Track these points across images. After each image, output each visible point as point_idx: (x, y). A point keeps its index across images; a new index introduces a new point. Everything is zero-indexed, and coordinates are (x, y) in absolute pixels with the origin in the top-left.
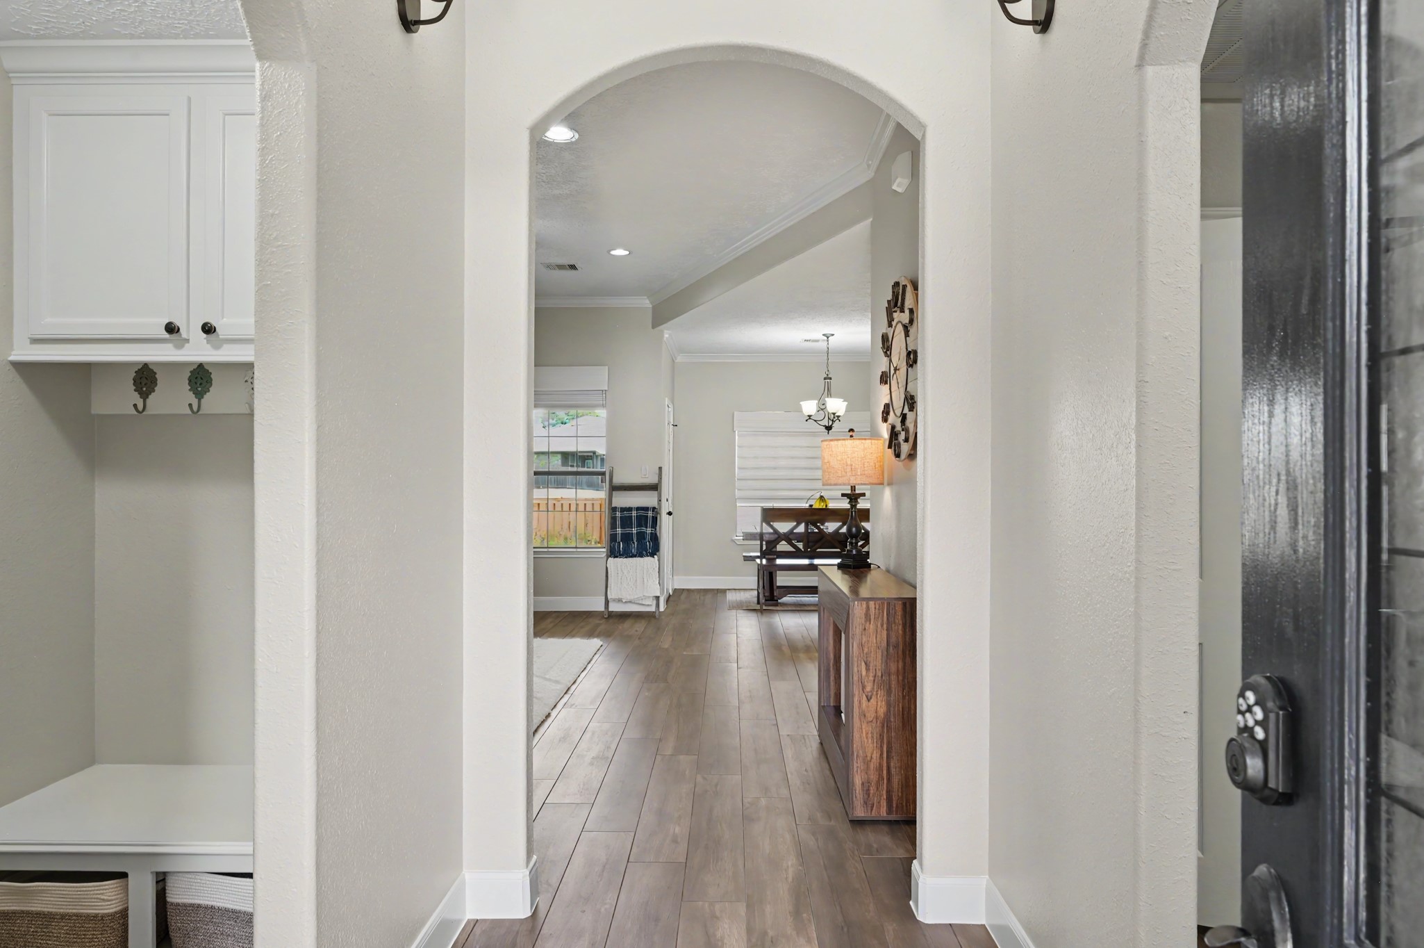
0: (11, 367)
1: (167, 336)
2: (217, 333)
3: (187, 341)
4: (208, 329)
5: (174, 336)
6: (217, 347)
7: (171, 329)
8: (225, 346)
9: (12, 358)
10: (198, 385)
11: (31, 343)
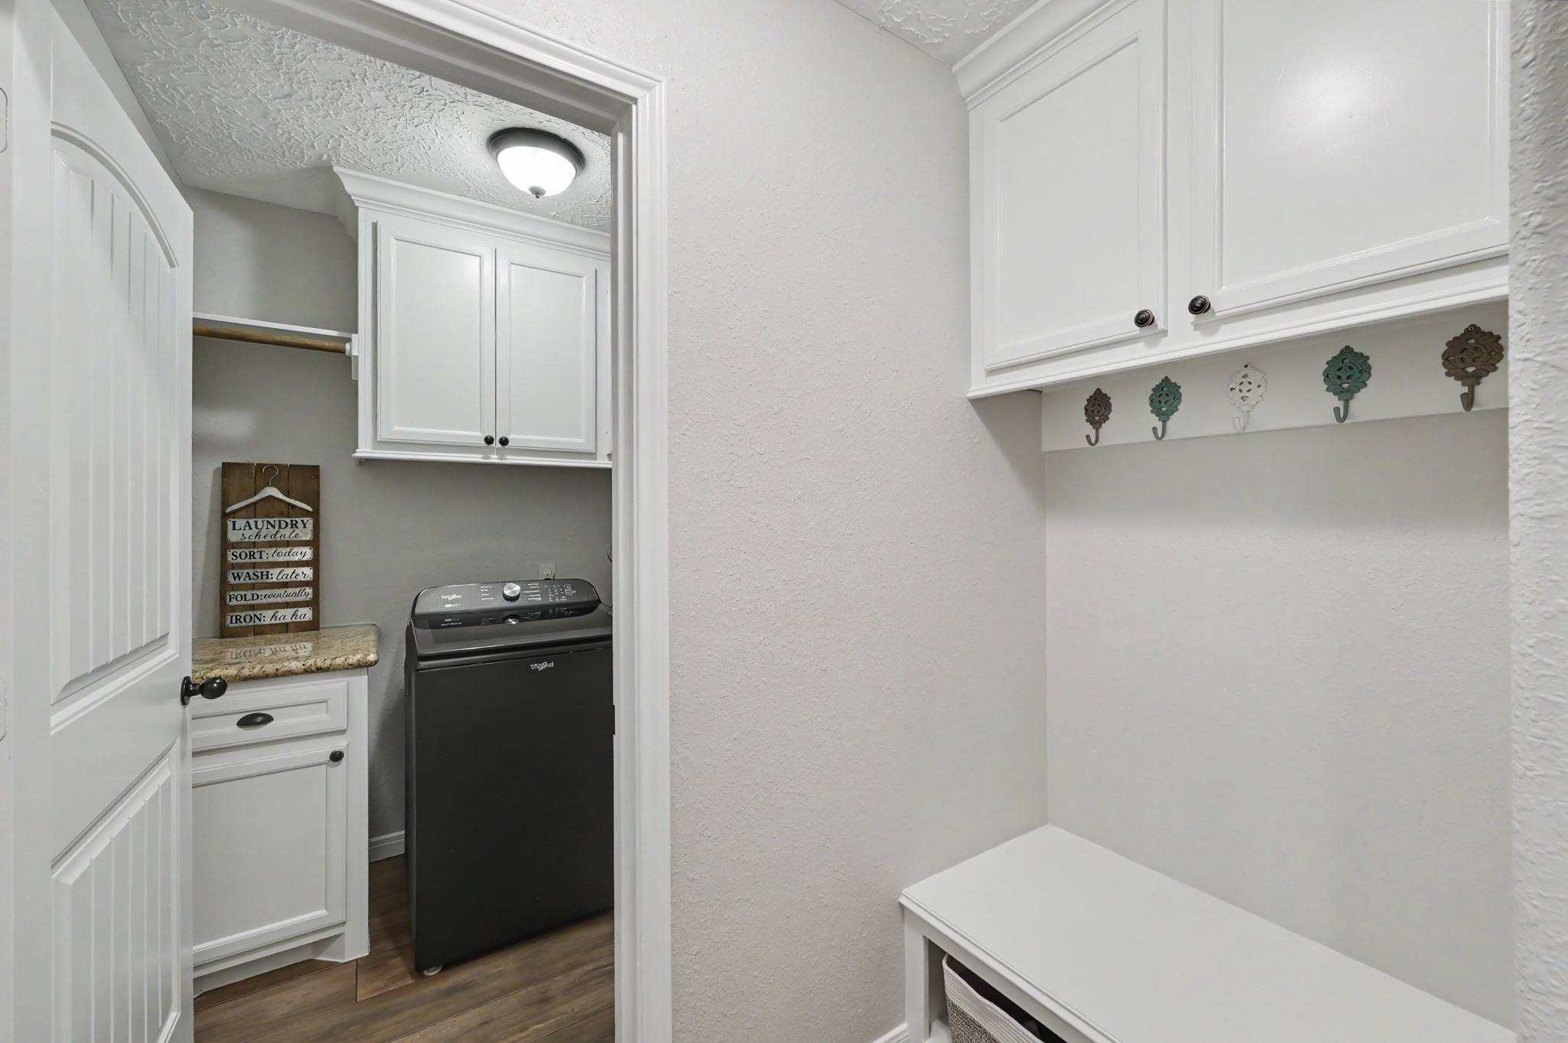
0: (969, 404)
1: (1136, 330)
2: (1213, 310)
3: (1164, 333)
4: (1199, 307)
5: (1147, 330)
6: (1209, 330)
7: (1143, 320)
8: (1224, 328)
9: (970, 395)
10: (1163, 404)
11: (987, 376)
